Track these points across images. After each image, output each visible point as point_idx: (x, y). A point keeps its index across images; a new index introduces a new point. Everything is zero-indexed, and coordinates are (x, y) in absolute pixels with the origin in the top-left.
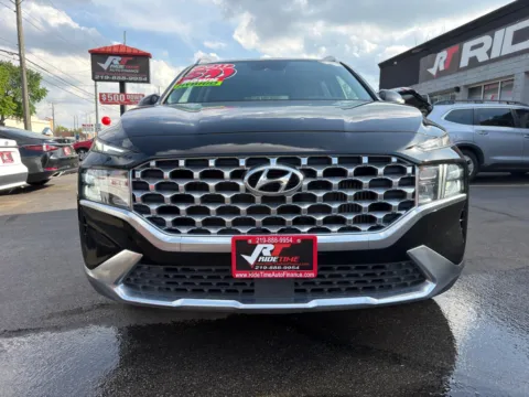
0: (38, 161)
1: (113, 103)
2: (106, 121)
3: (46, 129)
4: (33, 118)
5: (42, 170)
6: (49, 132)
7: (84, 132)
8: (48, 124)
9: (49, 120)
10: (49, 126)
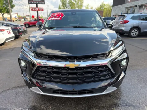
0: (17, 32)
1: (35, 10)
2: (33, 17)
3: (16, 17)
4: (12, 13)
5: (18, 34)
6: (17, 17)
7: (26, 17)
8: (16, 15)
9: (16, 14)
10: (16, 16)
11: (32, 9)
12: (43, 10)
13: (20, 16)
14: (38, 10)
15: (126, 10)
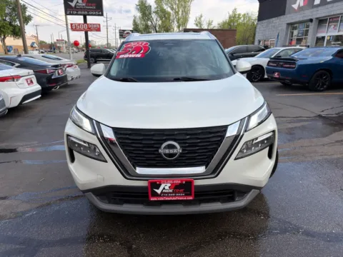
11: (75, 28)
12: (98, 29)
13: (43, 42)
14: (87, 29)
15: (287, 28)
